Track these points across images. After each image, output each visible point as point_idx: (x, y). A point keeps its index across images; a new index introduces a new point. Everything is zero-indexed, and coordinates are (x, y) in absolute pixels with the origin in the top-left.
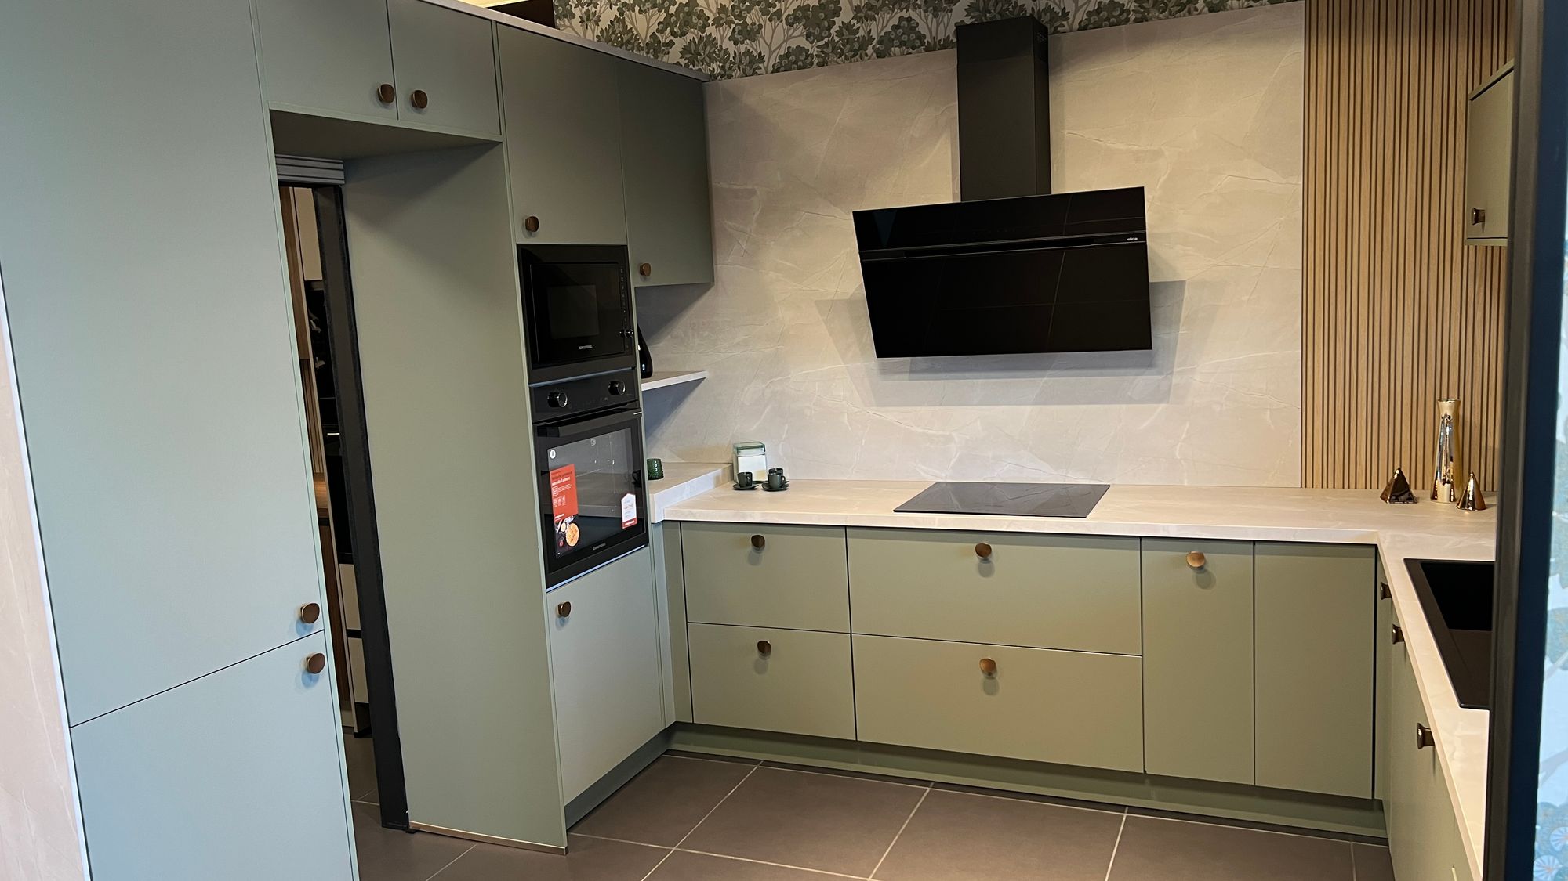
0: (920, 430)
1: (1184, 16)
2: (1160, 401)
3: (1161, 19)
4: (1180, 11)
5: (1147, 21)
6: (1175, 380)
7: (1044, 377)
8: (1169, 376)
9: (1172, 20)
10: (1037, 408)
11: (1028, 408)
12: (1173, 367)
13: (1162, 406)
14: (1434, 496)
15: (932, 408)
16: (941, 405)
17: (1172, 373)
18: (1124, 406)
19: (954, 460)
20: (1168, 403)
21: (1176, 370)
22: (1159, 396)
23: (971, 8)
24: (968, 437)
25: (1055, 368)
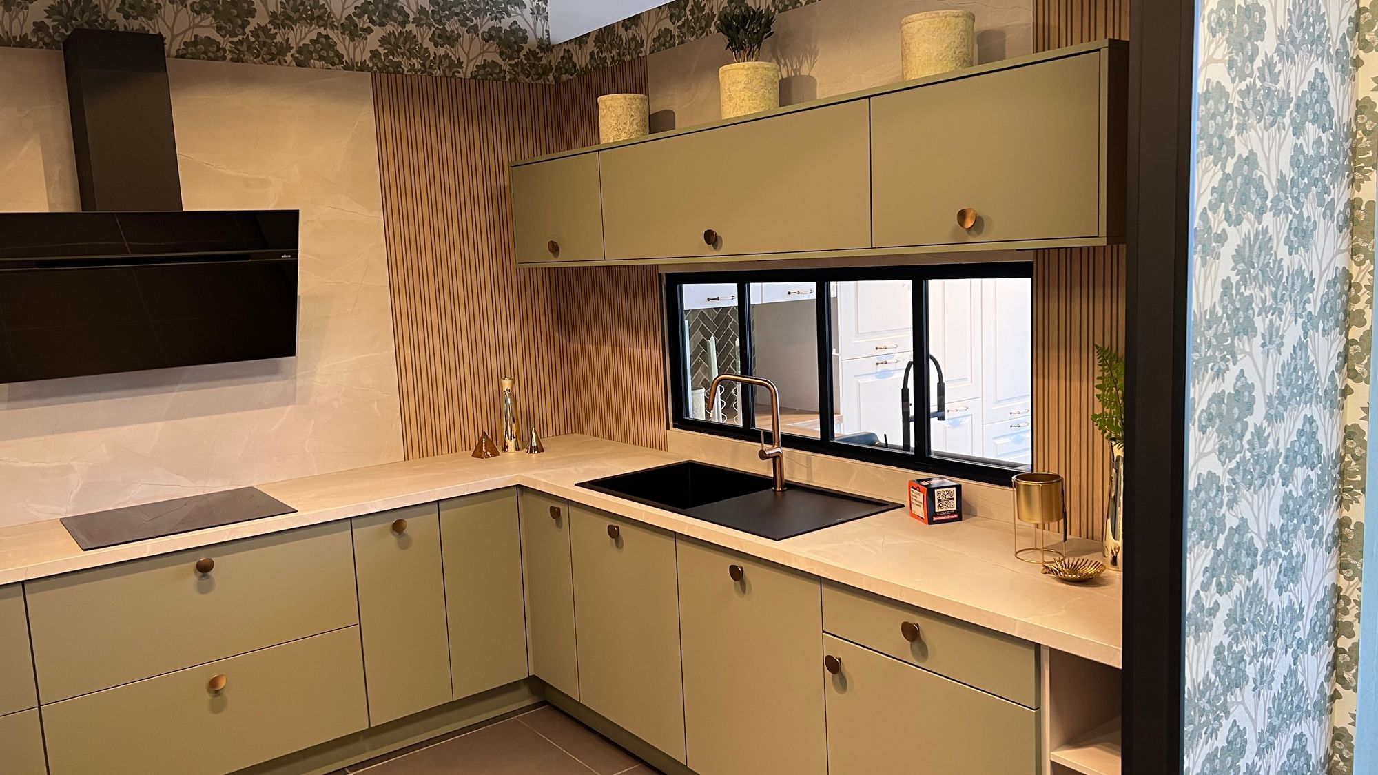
0: (28, 465)
1: (276, 65)
2: (287, 404)
3: (255, 63)
4: (271, 60)
5: (243, 62)
6: (299, 383)
7: (173, 392)
8: (293, 380)
9: (264, 66)
10: (170, 423)
11: (159, 425)
12: (296, 372)
13: (289, 408)
14: (505, 449)
15: (42, 438)
16: (53, 433)
17: (295, 378)
18: (256, 412)
19: (75, 492)
20: (294, 404)
21: (298, 374)
22: (285, 399)
23: (51, 11)
24: (91, 464)
25: (184, 382)
